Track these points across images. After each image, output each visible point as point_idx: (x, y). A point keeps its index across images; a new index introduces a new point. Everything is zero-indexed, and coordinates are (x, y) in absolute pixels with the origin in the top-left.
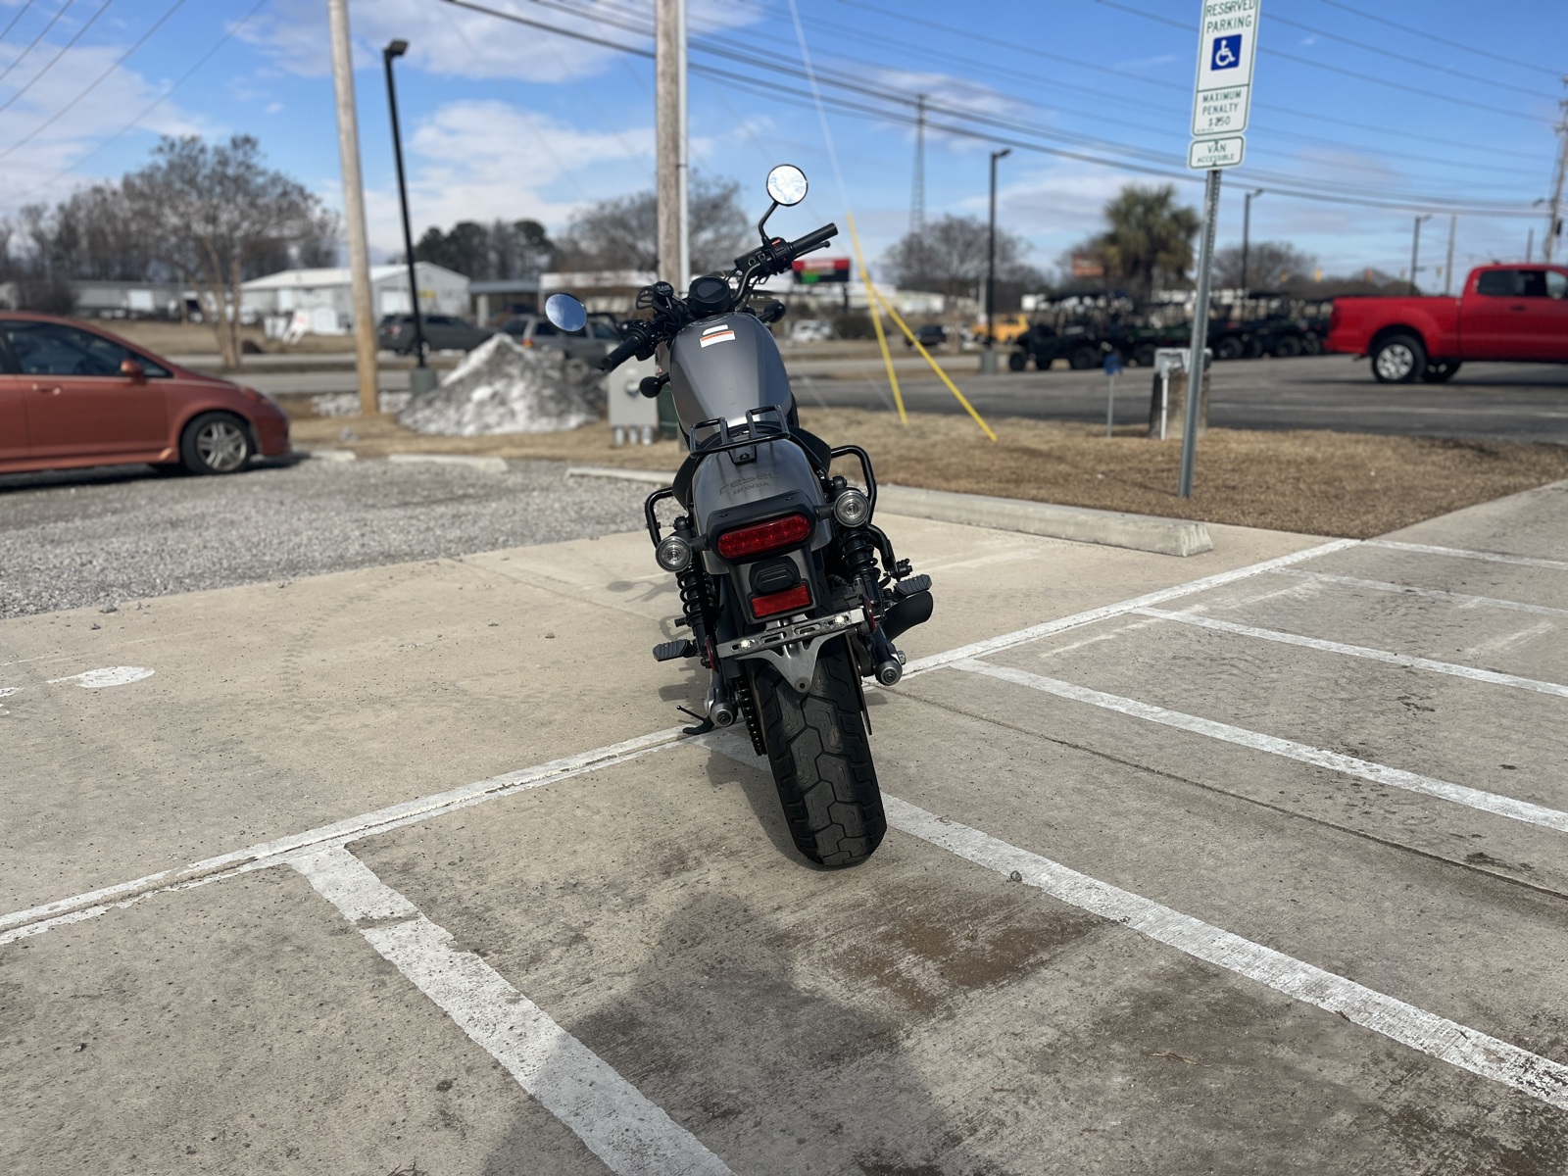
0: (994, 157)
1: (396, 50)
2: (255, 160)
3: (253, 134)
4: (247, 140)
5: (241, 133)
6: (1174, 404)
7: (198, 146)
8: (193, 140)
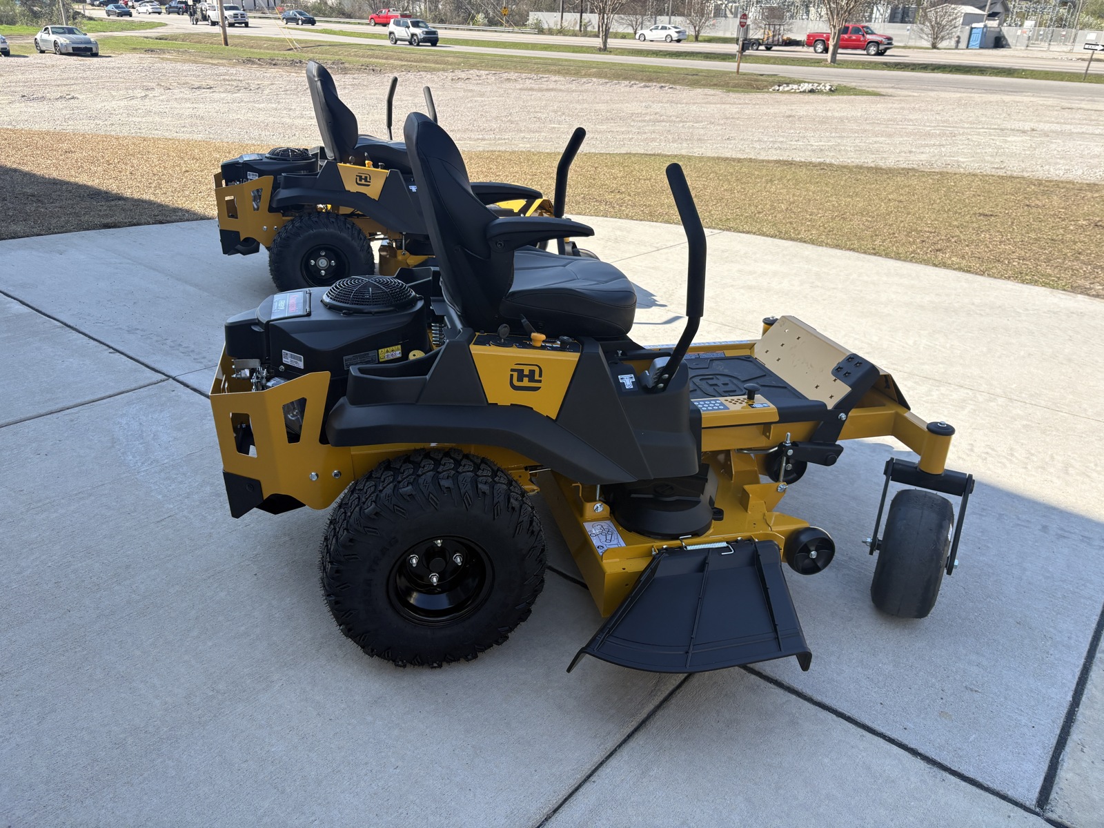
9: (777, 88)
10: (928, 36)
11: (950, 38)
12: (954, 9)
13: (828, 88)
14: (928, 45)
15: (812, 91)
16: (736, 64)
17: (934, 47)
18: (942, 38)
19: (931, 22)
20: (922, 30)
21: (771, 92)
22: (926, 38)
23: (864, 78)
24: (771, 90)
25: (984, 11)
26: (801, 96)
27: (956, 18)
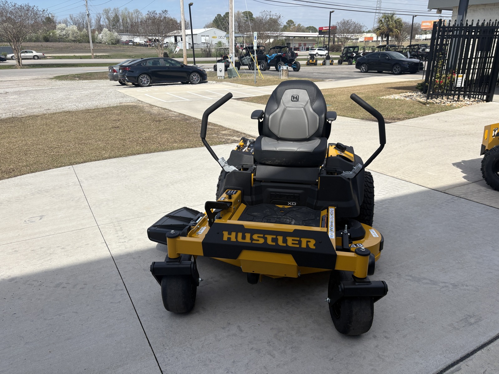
0: (331, 12)
2: (166, 16)
5: (164, 9)
6: (283, 74)
8: (154, 12)
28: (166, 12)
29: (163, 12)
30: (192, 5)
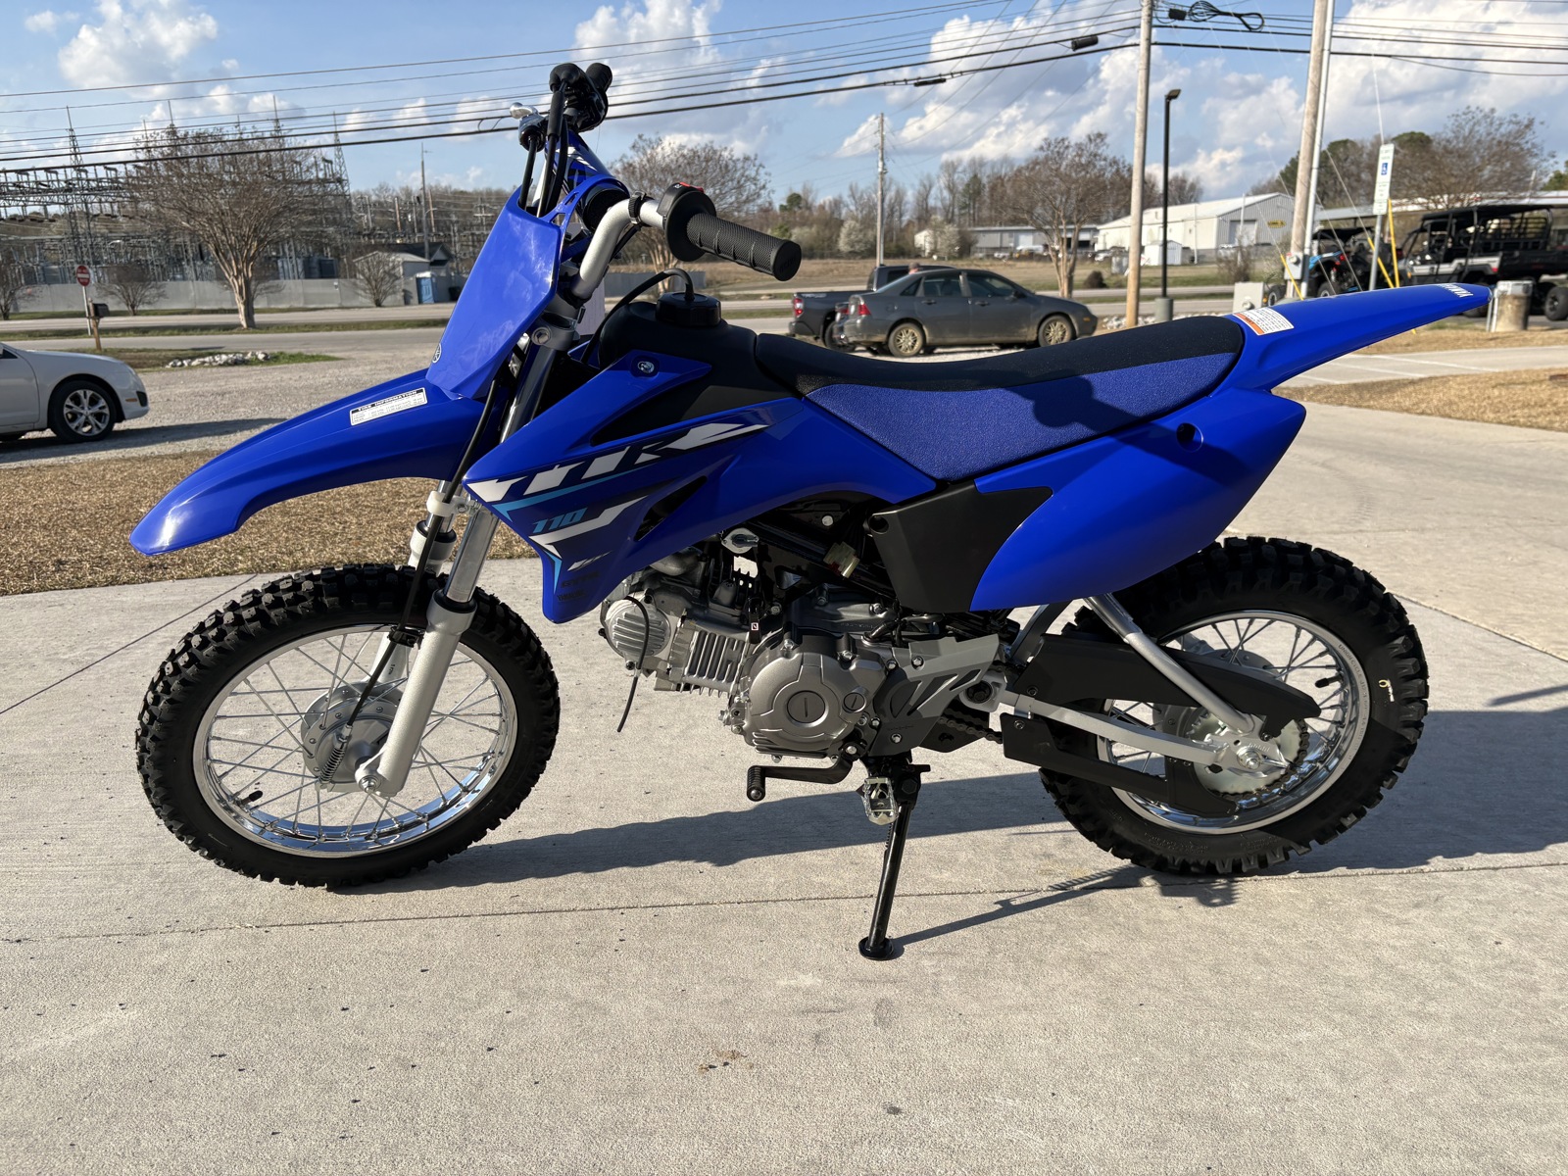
1: (1172, 96)
2: (1099, 152)
3: (1103, 132)
4: (1099, 135)
5: (1096, 132)
6: (1501, 312)
7: (1066, 143)
8: (1063, 140)
9: (179, 363)
10: (364, 290)
11: (394, 293)
12: (389, 256)
13: (261, 356)
14: (368, 301)
15: (236, 363)
16: (93, 340)
17: (378, 304)
18: (386, 294)
19: (363, 275)
20: (355, 284)
21: (168, 370)
22: (362, 293)
23: (307, 342)
24: (168, 367)
25: (423, 256)
26: (222, 369)
27: (394, 268)
28: (1098, 141)
29: (1090, 140)
30: (1175, 97)
